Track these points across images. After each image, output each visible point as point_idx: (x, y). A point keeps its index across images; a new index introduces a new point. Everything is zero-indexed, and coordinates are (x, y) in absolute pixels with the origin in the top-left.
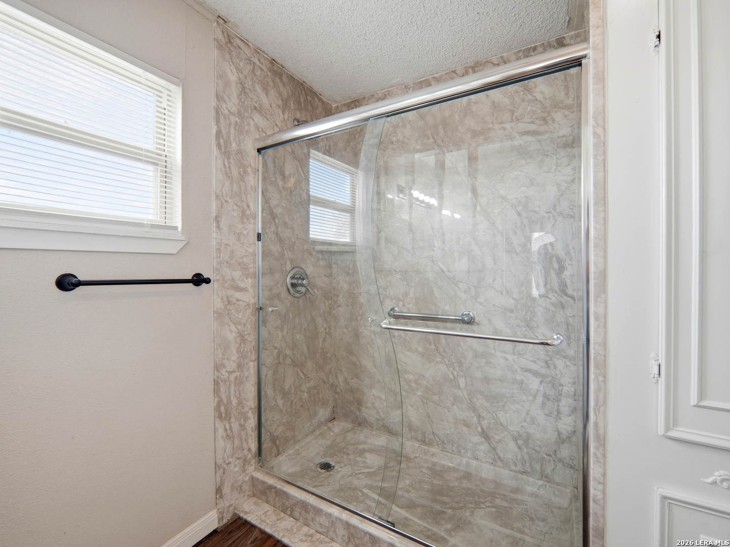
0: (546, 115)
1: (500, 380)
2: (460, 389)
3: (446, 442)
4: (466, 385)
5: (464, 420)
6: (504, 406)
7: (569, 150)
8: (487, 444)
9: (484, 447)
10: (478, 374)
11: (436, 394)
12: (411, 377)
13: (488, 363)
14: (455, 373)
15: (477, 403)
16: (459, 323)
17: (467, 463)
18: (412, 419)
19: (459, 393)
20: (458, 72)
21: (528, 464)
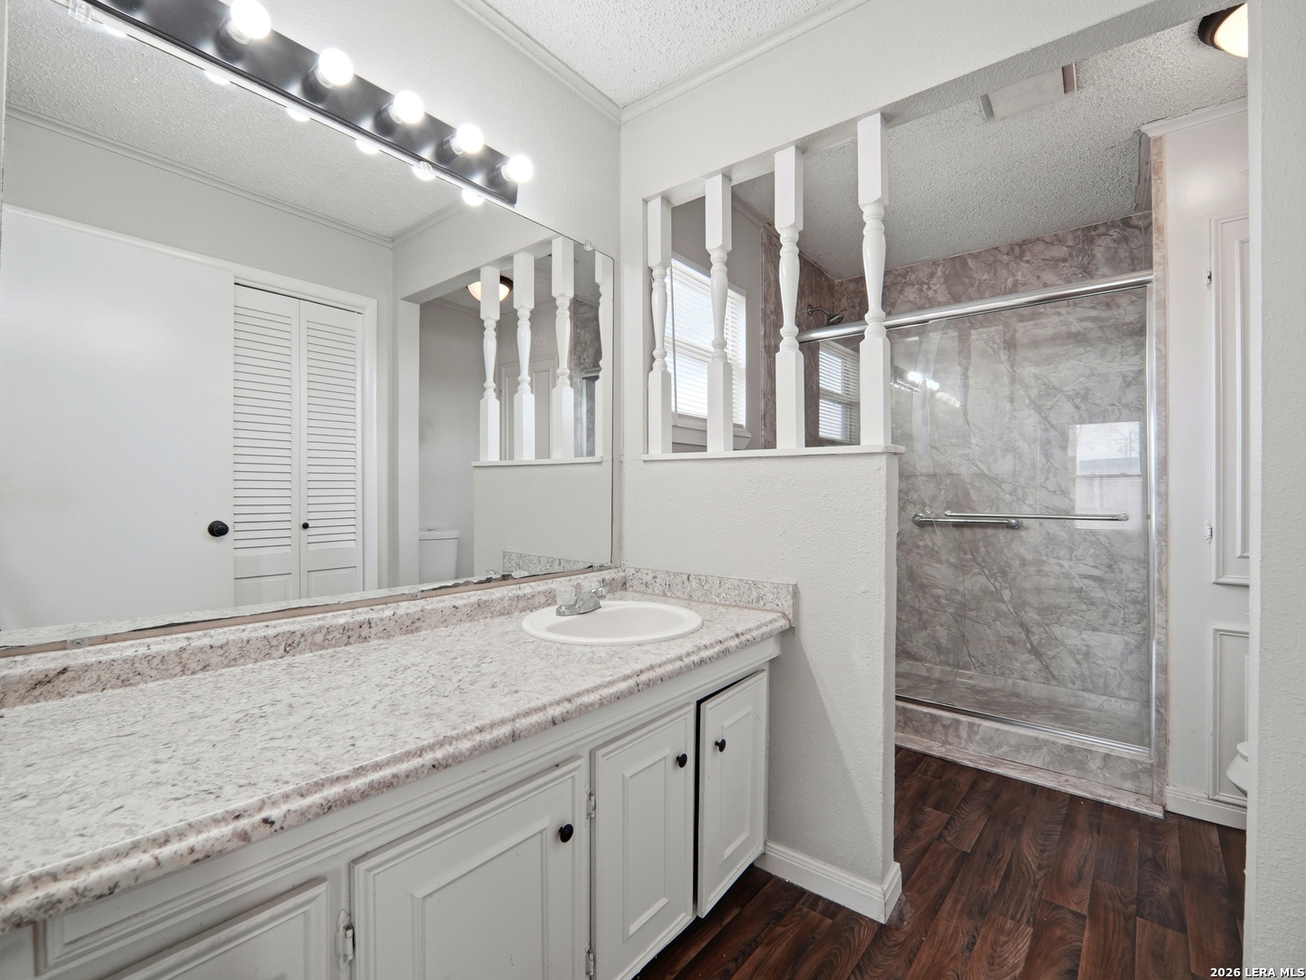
0: (1110, 300)
1: (1054, 589)
2: (1004, 602)
3: (985, 664)
4: (1012, 597)
5: (1008, 637)
6: (1058, 618)
7: (1136, 338)
8: (1038, 662)
9: (1035, 665)
10: (1028, 585)
11: (972, 610)
12: (940, 592)
13: (1039, 571)
14: (998, 585)
15: (1025, 617)
16: (1003, 528)
17: (1014, 684)
18: (941, 640)
19: (1003, 607)
20: (1001, 249)
21: (1088, 680)
